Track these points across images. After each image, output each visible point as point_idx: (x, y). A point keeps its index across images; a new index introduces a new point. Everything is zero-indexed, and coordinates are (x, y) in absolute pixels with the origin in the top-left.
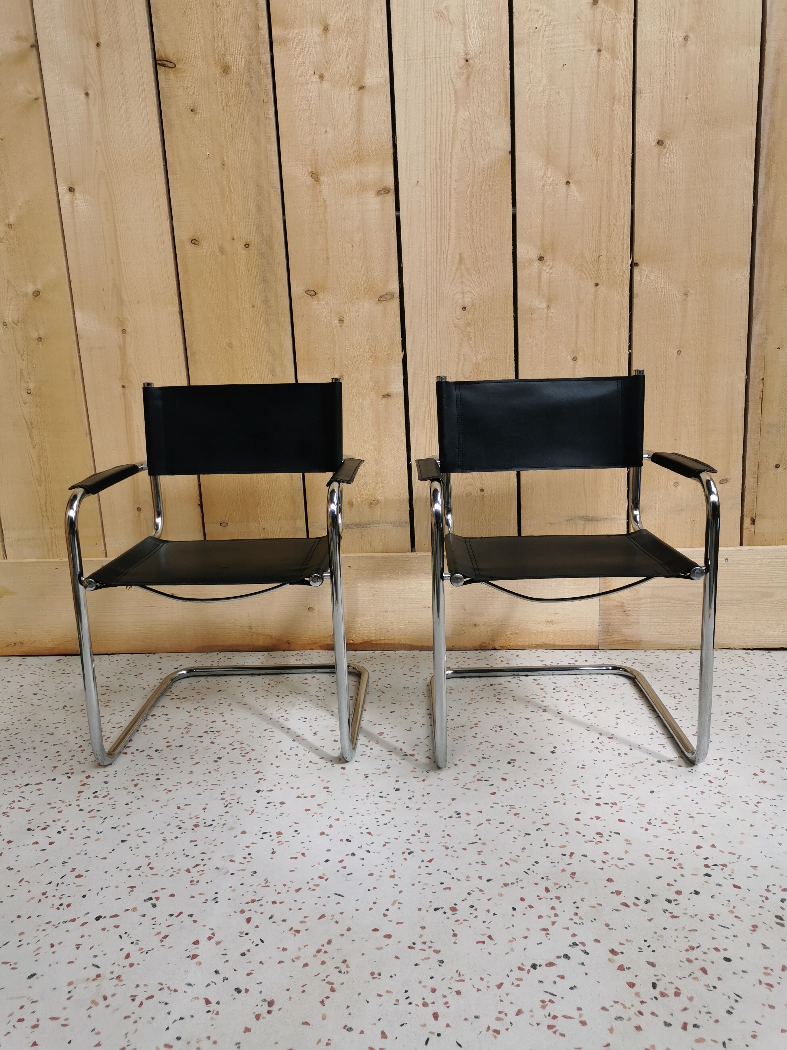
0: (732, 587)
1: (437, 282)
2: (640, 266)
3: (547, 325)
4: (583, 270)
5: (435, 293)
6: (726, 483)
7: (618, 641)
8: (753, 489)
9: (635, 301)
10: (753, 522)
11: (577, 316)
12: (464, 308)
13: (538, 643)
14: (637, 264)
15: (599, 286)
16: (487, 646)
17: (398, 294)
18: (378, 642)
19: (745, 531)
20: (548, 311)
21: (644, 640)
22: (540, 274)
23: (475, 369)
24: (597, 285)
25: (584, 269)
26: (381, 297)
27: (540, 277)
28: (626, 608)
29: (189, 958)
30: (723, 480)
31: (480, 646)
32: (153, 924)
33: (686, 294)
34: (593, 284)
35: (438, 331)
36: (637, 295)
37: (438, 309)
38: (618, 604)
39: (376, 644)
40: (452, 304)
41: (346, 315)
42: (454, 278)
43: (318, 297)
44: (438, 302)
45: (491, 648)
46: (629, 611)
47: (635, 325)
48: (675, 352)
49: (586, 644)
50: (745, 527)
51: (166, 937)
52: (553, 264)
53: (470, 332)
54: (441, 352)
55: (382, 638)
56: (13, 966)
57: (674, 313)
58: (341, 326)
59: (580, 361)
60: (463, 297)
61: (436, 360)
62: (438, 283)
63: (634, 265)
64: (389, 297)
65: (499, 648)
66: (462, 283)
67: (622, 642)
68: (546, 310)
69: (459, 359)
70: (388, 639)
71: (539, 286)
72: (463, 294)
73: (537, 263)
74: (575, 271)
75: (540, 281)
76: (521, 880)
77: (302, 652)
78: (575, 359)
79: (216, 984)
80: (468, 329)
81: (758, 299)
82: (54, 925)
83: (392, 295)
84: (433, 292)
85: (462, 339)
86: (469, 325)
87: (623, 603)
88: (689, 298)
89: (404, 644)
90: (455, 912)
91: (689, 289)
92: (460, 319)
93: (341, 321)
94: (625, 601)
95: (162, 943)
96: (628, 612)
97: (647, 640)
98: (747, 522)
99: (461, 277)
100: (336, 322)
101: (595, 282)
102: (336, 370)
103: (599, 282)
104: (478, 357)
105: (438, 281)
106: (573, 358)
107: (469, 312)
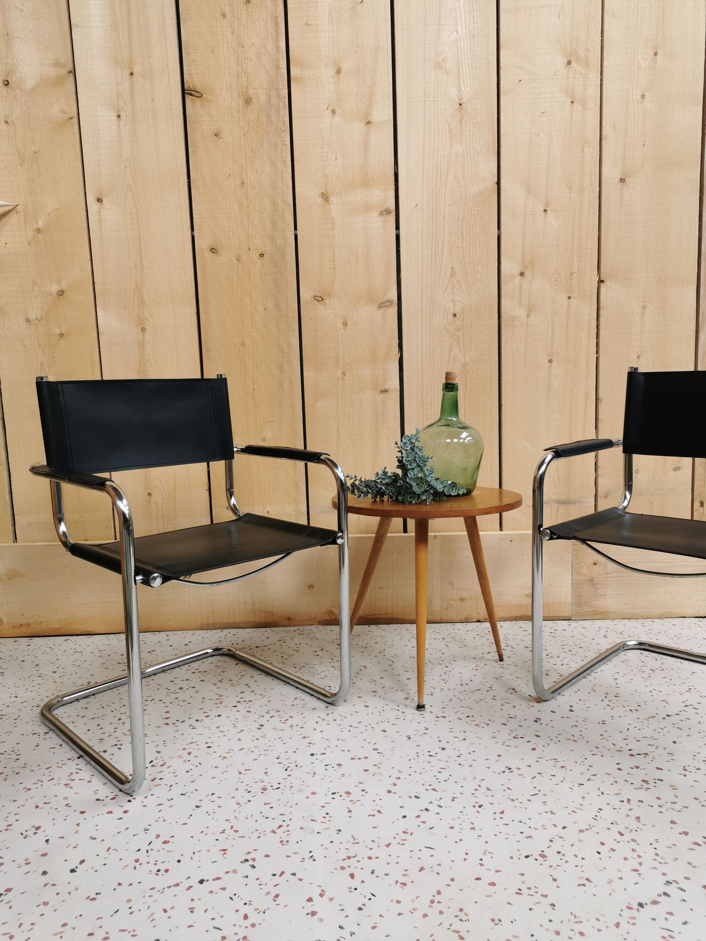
0: (686, 561)
1: (431, 292)
2: (605, 283)
3: (527, 331)
4: (557, 285)
5: (429, 301)
6: (679, 470)
7: (588, 612)
8: (702, 476)
9: (602, 312)
10: (702, 504)
11: (553, 324)
12: (455, 315)
13: (517, 615)
14: (602, 281)
15: (572, 299)
16: (471, 619)
17: (396, 301)
18: (373, 617)
19: (695, 512)
20: (527, 319)
21: (611, 610)
22: (521, 287)
23: (464, 368)
24: (569, 298)
25: (559, 284)
26: (382, 303)
27: (521, 290)
28: (595, 582)
29: (309, 915)
30: (677, 467)
31: (466, 618)
32: (260, 885)
33: (644, 308)
34: (566, 297)
35: (431, 334)
36: (603, 307)
37: (431, 316)
38: (588, 578)
39: (371, 619)
40: (445, 311)
41: (350, 319)
42: (446, 289)
43: (324, 302)
44: (431, 309)
45: (475, 620)
46: (598, 584)
47: (602, 333)
48: (635, 357)
49: (560, 615)
50: (695, 508)
51: (277, 896)
52: (532, 279)
53: (459, 336)
54: (433, 353)
55: (377, 613)
56: (132, 933)
57: (634, 324)
58: (344, 329)
59: (555, 363)
60: (454, 305)
61: (429, 360)
62: (432, 293)
63: (601, 281)
64: (388, 304)
65: (483, 620)
66: (453, 293)
67: (592, 613)
68: (525, 318)
69: (449, 359)
70: (382, 614)
71: (520, 297)
72: (454, 302)
73: (518, 278)
74: (551, 285)
75: (521, 294)
76: (594, 826)
77: (302, 627)
78: (550, 361)
79: (345, 939)
80: (458, 333)
81: (703, 313)
82: (159, 891)
83: (391, 302)
84: (427, 300)
85: (452, 342)
86: (458, 329)
87: (593, 577)
88: (647, 311)
89: (396, 618)
90: (545, 859)
91: (647, 304)
92: (450, 324)
93: (345, 324)
94: (594, 576)
95: (276, 903)
96: (597, 585)
97: (614, 610)
98: (697, 504)
99: (453, 288)
100: (340, 325)
101: (568, 296)
102: (339, 367)
103: (571, 295)
104: (466, 358)
105: (432, 291)
106: (549, 361)
107: (458, 319)
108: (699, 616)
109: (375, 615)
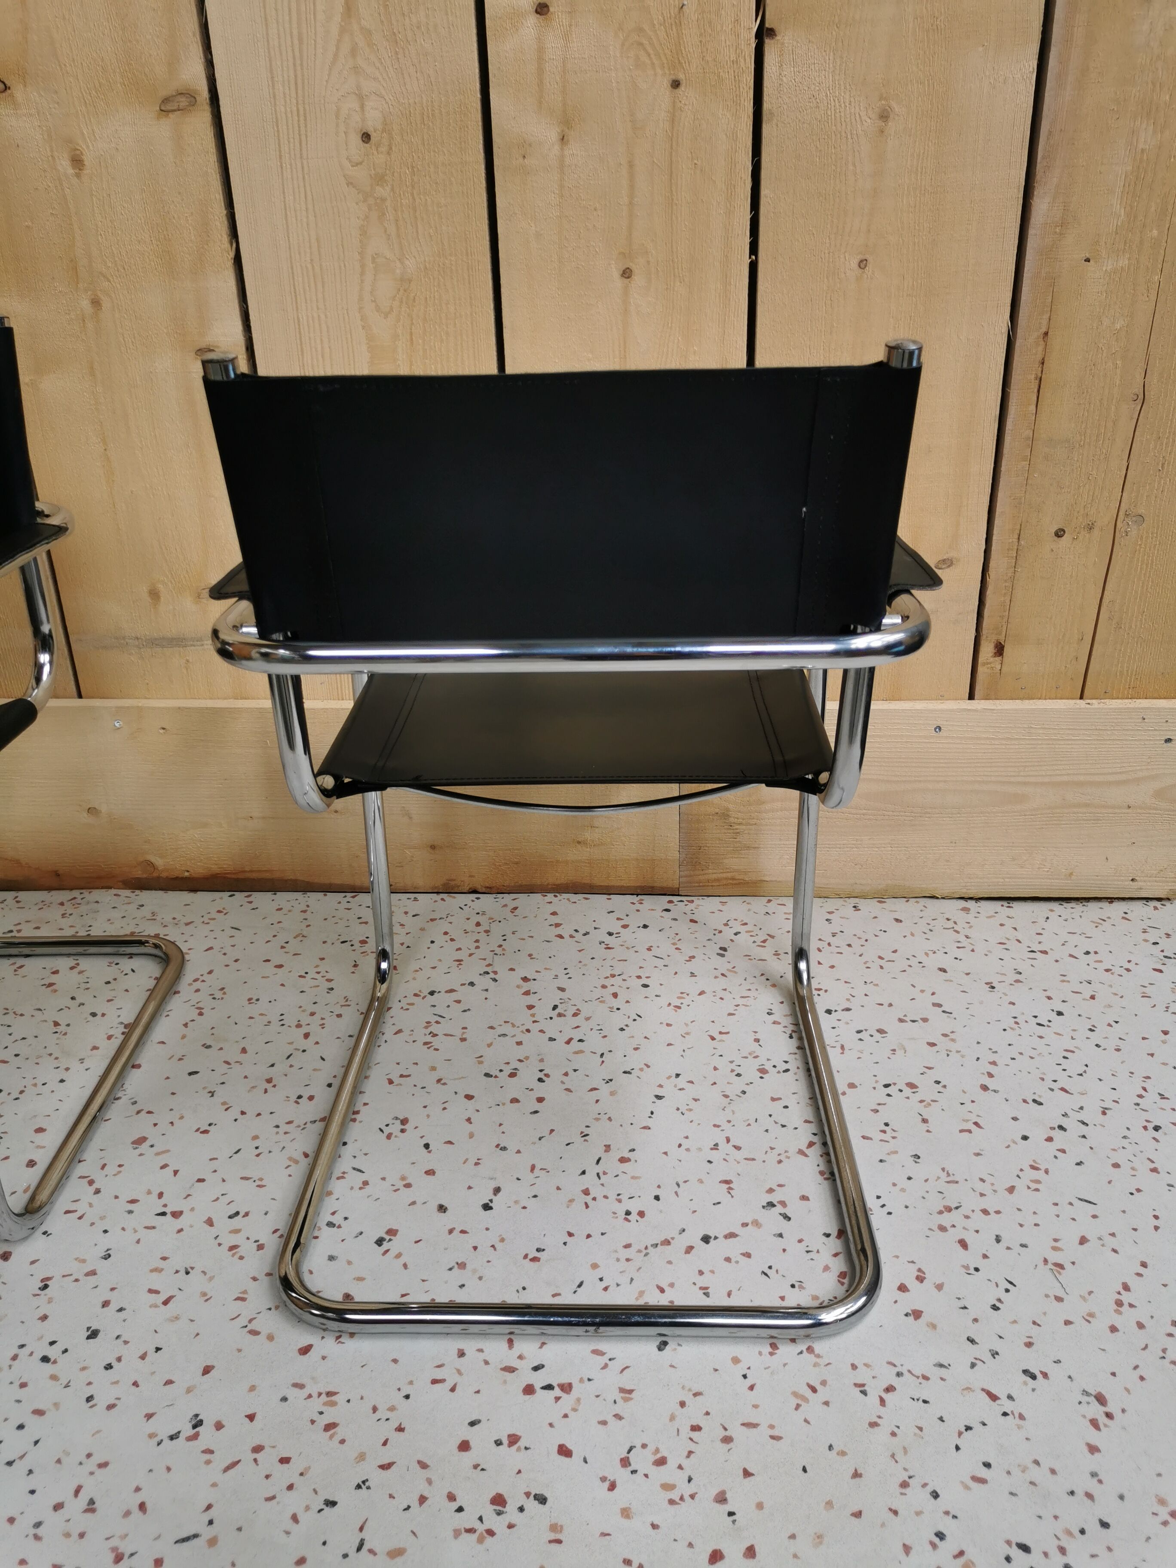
0: (945, 782)
1: (294, 65)
2: (778, 38)
3: (561, 187)
4: (641, 44)
5: (293, 94)
6: (949, 566)
7: (718, 880)
8: (1006, 581)
9: (767, 130)
10: (1000, 650)
11: (631, 165)
12: (366, 137)
13: (558, 882)
14: (771, 33)
15: (682, 88)
16: (458, 886)
17: (205, 94)
18: (241, 876)
19: (981, 669)
20: (562, 149)
21: (767, 879)
22: (541, 50)
23: (402, 291)
24: (676, 84)
25: (645, 42)
26: (166, 100)
27: (540, 60)
28: (732, 820)
30: (944, 560)
31: (444, 885)
33: (884, 116)
34: (666, 83)
35: (309, 193)
36: (771, 113)
37: (303, 138)
38: (717, 810)
39: (237, 880)
40: (337, 125)
41: (88, 147)
42: (336, 55)
43: (12, 96)
44: (302, 118)
45: (466, 889)
46: (740, 824)
47: (764, 191)
48: (854, 263)
49: (655, 885)
50: (981, 659)
52: (570, 25)
53: (383, 200)
54: (319, 247)
55: (247, 869)
57: (854, 165)
58: (78, 176)
59: (638, 279)
60: (362, 107)
61: (309, 266)
62: (299, 68)
63: (763, 34)
64: (183, 102)
65: (484, 890)
66: (356, 69)
67: (724, 882)
68: (557, 147)
69: (363, 266)
70: (259, 871)
71: (541, 83)
72: (361, 98)
73: (532, 20)
74: (623, 45)
75: (540, 71)
77: (86, 893)
78: (627, 274)
80: (380, 191)
81: (1050, 133)
83: (190, 95)
84: (287, 91)
85: (367, 217)
86: (380, 179)
87: (728, 810)
88: (892, 126)
89: (291, 880)
91: (894, 104)
92: (357, 164)
93: (77, 162)
94: (731, 806)
96: (738, 827)
97: (774, 879)
98: (987, 650)
99: (354, 52)
100: (65, 165)
101: (674, 78)
102: (80, 285)
103: (681, 76)
104: (407, 262)
105: (298, 62)
106: (624, 272)
107: (378, 146)
108: (966, 896)
109: (244, 872)
